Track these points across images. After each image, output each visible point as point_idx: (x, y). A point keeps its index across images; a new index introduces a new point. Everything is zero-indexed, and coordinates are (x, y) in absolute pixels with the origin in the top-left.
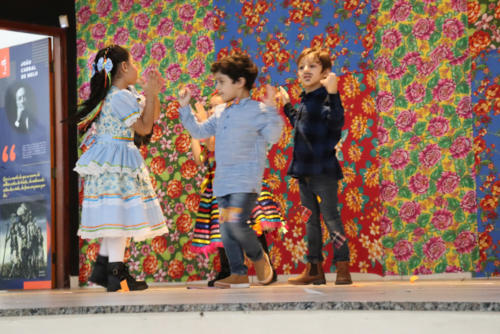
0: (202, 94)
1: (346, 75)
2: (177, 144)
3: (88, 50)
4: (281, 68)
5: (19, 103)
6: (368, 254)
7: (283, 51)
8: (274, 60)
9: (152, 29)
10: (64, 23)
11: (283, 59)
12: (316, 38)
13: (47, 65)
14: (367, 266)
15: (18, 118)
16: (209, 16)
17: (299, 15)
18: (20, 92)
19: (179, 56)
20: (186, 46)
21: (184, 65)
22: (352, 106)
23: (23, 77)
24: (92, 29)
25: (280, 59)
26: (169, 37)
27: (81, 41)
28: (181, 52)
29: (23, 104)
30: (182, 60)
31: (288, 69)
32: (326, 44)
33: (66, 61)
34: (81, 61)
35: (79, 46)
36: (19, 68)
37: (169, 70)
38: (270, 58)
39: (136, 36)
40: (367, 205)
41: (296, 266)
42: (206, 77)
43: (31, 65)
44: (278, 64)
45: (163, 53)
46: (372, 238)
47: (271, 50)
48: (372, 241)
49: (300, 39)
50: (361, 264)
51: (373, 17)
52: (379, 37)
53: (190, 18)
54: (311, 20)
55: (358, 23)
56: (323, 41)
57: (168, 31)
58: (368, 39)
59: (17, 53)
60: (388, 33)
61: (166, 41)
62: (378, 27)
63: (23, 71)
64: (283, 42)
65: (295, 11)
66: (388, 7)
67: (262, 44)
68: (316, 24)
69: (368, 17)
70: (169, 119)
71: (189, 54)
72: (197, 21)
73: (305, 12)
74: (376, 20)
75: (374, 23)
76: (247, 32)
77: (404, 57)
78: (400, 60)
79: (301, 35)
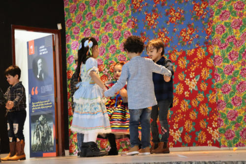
0: (127, 59)
1: (198, 48)
3: (71, 39)
4: (166, 46)
5: (39, 66)
6: (212, 137)
7: (166, 37)
9: (102, 29)
10: (59, 27)
12: (183, 30)
13: (52, 48)
14: (212, 143)
15: (39, 74)
16: (129, 21)
17: (174, 19)
18: (39, 61)
20: (119, 36)
21: (118, 46)
22: (201, 63)
23: (41, 54)
24: (73, 29)
25: (165, 41)
26: (110, 32)
27: (68, 35)
28: (116, 39)
29: (41, 67)
30: (117, 43)
31: (169, 46)
32: (188, 33)
33: (61, 46)
34: (68, 45)
35: (67, 38)
36: (38, 49)
37: (111, 48)
40: (210, 112)
41: (176, 143)
43: (44, 48)
45: (108, 40)
46: (213, 129)
47: (160, 37)
48: (214, 130)
49: (174, 31)
50: (208, 142)
51: (211, 19)
52: (214, 29)
53: (120, 23)
54: (180, 21)
55: (203, 22)
56: (186, 31)
57: (110, 29)
58: (208, 30)
59: (38, 43)
60: (219, 27)
61: (109, 34)
62: (213, 24)
63: (40, 51)
64: (166, 33)
65: (172, 17)
66: (218, 14)
67: (156, 34)
68: (183, 23)
69: (208, 19)
70: (111, 72)
71: (120, 40)
72: (124, 24)
73: (177, 18)
74: (212, 20)
75: (212, 22)
76: (148, 28)
77: (227, 38)
78: (225, 40)
79: (175, 29)
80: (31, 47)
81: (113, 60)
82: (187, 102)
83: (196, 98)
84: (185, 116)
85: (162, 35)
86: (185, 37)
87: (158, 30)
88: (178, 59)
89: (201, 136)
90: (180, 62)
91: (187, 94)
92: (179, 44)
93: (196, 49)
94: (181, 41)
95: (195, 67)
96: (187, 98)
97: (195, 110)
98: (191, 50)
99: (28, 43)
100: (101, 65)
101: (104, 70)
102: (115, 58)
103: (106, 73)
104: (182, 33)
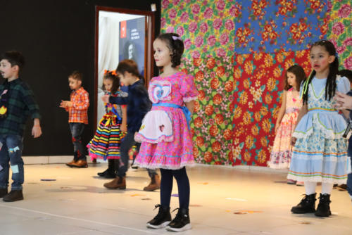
0: (226, 55)
2: (211, 83)
3: (167, 24)
4: (272, 42)
5: (130, 53)
7: (273, 32)
8: (268, 37)
9: (201, 14)
10: (153, 8)
12: (294, 25)
13: (144, 33)
16: (233, 8)
17: (284, 10)
18: (131, 47)
19: (215, 31)
20: (219, 25)
21: (218, 37)
23: (132, 38)
24: (169, 12)
25: (272, 36)
26: (210, 19)
27: (163, 19)
28: (216, 28)
29: (132, 54)
30: (217, 33)
31: (276, 43)
32: (299, 29)
34: (163, 30)
35: (162, 22)
36: (130, 33)
37: (209, 39)
38: (266, 36)
39: (192, 18)
42: (229, 45)
43: (136, 32)
44: (270, 40)
45: (207, 29)
47: (267, 31)
49: (283, 25)
51: (328, 14)
52: (330, 27)
53: (222, 9)
54: (291, 14)
55: (319, 17)
56: (297, 27)
57: (210, 16)
58: (324, 27)
59: (130, 24)
60: (336, 25)
61: (209, 22)
62: (331, 20)
63: (132, 34)
64: (274, 26)
65: (282, 8)
66: (337, 8)
67: (262, 27)
68: (294, 16)
69: (324, 14)
70: (208, 69)
71: (221, 30)
72: (226, 11)
73: (288, 8)
74: (329, 16)
75: (328, 17)
76: (254, 19)
77: (345, 40)
78: (342, 42)
79: (285, 23)
80: (123, 29)
81: (211, 54)
85: (269, 29)
86: (295, 34)
87: (265, 23)
92: (288, 42)
94: (290, 38)
99: (120, 23)
100: (198, 59)
101: (201, 65)
102: (213, 52)
103: (202, 69)
104: (292, 29)
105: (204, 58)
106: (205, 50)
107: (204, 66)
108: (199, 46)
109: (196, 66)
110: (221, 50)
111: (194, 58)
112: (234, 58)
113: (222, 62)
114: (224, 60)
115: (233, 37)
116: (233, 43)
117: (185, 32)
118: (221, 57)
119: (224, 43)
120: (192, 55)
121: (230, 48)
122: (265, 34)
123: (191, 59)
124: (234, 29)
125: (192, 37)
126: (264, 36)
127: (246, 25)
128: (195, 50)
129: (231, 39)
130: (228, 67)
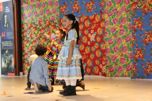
0: (55, 19)
1: (96, 15)
3: (24, 4)
4: (78, 12)
5: (6, 19)
6: (102, 70)
7: (78, 7)
8: (76, 9)
11: (78, 9)
12: (88, 3)
13: (12, 9)
14: (102, 74)
18: (6, 16)
19: (49, 7)
21: (51, 10)
22: (98, 25)
23: (6, 12)
25: (77, 9)
27: (22, 1)
28: (50, 5)
29: (7, 20)
31: (79, 12)
33: (17, 8)
34: (22, 7)
35: (21, 3)
36: (5, 9)
37: (46, 11)
38: (74, 9)
40: (102, 55)
42: (57, 14)
43: (8, 8)
44: (77, 10)
45: (45, 6)
46: (103, 65)
47: (75, 6)
48: (103, 66)
49: (83, 3)
50: (100, 73)
52: (105, 3)
56: (89, 4)
58: (102, 4)
60: (108, 2)
64: (78, 4)
67: (72, 4)
70: (47, 26)
71: (52, 6)
77: (112, 10)
78: (111, 11)
79: (83, 2)
81: (48, 19)
82: (89, 48)
83: (94, 46)
84: (87, 56)
85: (76, 5)
86: (89, 7)
88: (85, 21)
89: (96, 69)
90: (86, 23)
91: (89, 43)
92: (85, 11)
93: (95, 15)
94: (86, 10)
95: (94, 27)
96: (89, 46)
97: (93, 53)
98: (92, 16)
100: (41, 21)
101: (43, 25)
102: (49, 18)
103: (44, 27)
104: (87, 5)
105: (44, 21)
106: (44, 17)
107: (45, 25)
108: (41, 15)
109: (40, 25)
110: (53, 17)
111: (39, 21)
112: (59, 20)
113: (54, 23)
114: (54, 22)
115: (58, 10)
116: (59, 13)
117: (34, 7)
118: (53, 20)
119: (54, 13)
120: (38, 19)
121: (57, 15)
122: (74, 8)
123: (38, 22)
124: (59, 6)
125: (37, 10)
126: (73, 9)
127: (64, 4)
128: (40, 17)
129: (57, 11)
130: (57, 25)
